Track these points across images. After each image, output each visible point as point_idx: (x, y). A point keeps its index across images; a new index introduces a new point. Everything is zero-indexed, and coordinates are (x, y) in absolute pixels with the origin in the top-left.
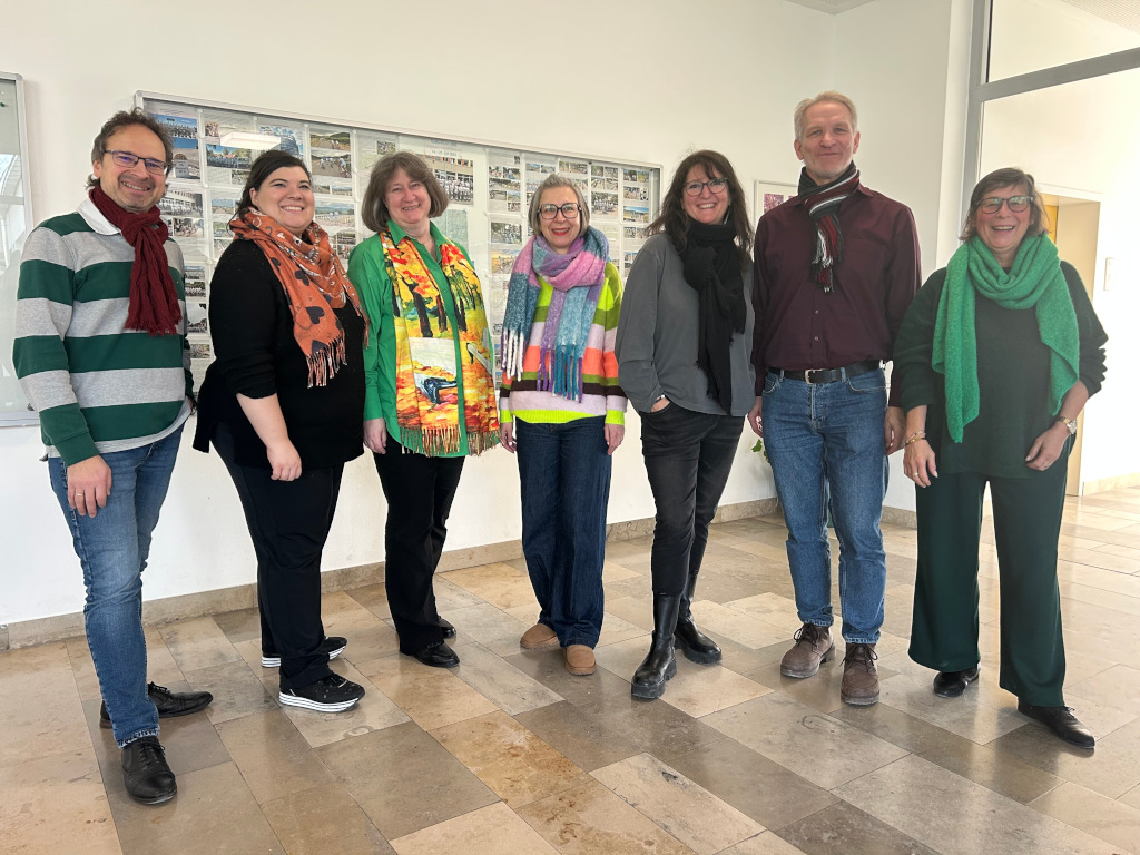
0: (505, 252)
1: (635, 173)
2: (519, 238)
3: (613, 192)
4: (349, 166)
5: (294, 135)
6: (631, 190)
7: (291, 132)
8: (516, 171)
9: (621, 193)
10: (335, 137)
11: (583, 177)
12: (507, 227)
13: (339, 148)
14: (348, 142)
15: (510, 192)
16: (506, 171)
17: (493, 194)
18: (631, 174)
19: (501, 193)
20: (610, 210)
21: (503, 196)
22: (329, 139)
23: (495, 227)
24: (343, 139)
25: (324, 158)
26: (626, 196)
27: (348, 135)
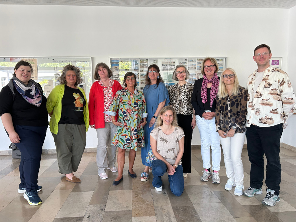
1: (219, 59)
4: (147, 66)
5: (137, 61)
10: (145, 60)
16: (183, 63)
25: (142, 65)
27: (147, 60)
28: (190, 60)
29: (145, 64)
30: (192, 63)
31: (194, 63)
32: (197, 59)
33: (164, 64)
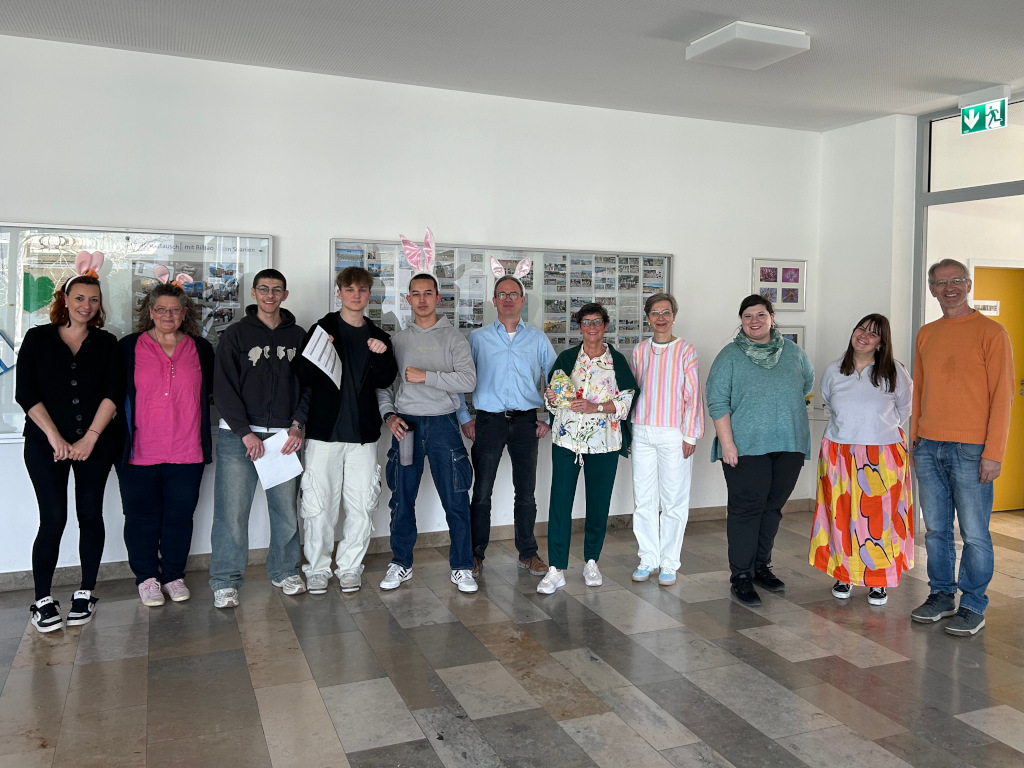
0: (554, 319)
2: (564, 309)
3: (634, 274)
4: (452, 271)
6: (649, 272)
8: (563, 266)
9: (641, 275)
11: (613, 266)
12: (556, 302)
15: (559, 279)
16: (556, 266)
17: (547, 282)
18: (649, 261)
19: (553, 280)
20: (633, 286)
21: (554, 282)
22: (440, 255)
23: (548, 303)
24: (450, 254)
26: (645, 276)
27: (453, 252)
28: (575, 259)
29: (446, 263)
30: (579, 268)
31: (586, 268)
32: (594, 256)
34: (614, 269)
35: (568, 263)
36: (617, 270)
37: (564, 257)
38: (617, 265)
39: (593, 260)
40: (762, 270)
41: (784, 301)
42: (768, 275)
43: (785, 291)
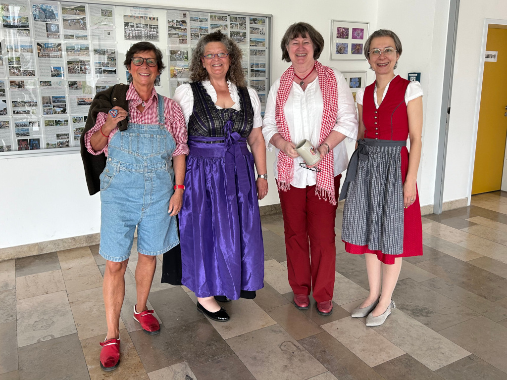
0: (179, 66)
1: (256, 19)
2: (187, 58)
3: (244, 31)
4: (85, 24)
5: (53, 8)
6: (254, 29)
7: (50, 7)
8: (184, 22)
9: (248, 31)
10: (77, 8)
11: (225, 23)
12: (179, 53)
13: (79, 15)
14: (84, 11)
15: (180, 33)
16: (178, 22)
17: (170, 35)
18: (254, 20)
19: (176, 34)
20: (242, 40)
21: (177, 36)
22: (73, 9)
23: (172, 53)
24: (81, 9)
25: (71, 20)
26: (251, 33)
27: (84, 7)
28: (194, 17)
29: (78, 17)
30: (197, 24)
31: (203, 25)
32: (209, 14)
33: (131, 21)
34: (226, 26)
35: (187, 20)
36: (229, 26)
37: (185, 15)
38: (228, 23)
39: (209, 18)
40: (338, 29)
41: (353, 53)
42: (342, 33)
43: (354, 46)
